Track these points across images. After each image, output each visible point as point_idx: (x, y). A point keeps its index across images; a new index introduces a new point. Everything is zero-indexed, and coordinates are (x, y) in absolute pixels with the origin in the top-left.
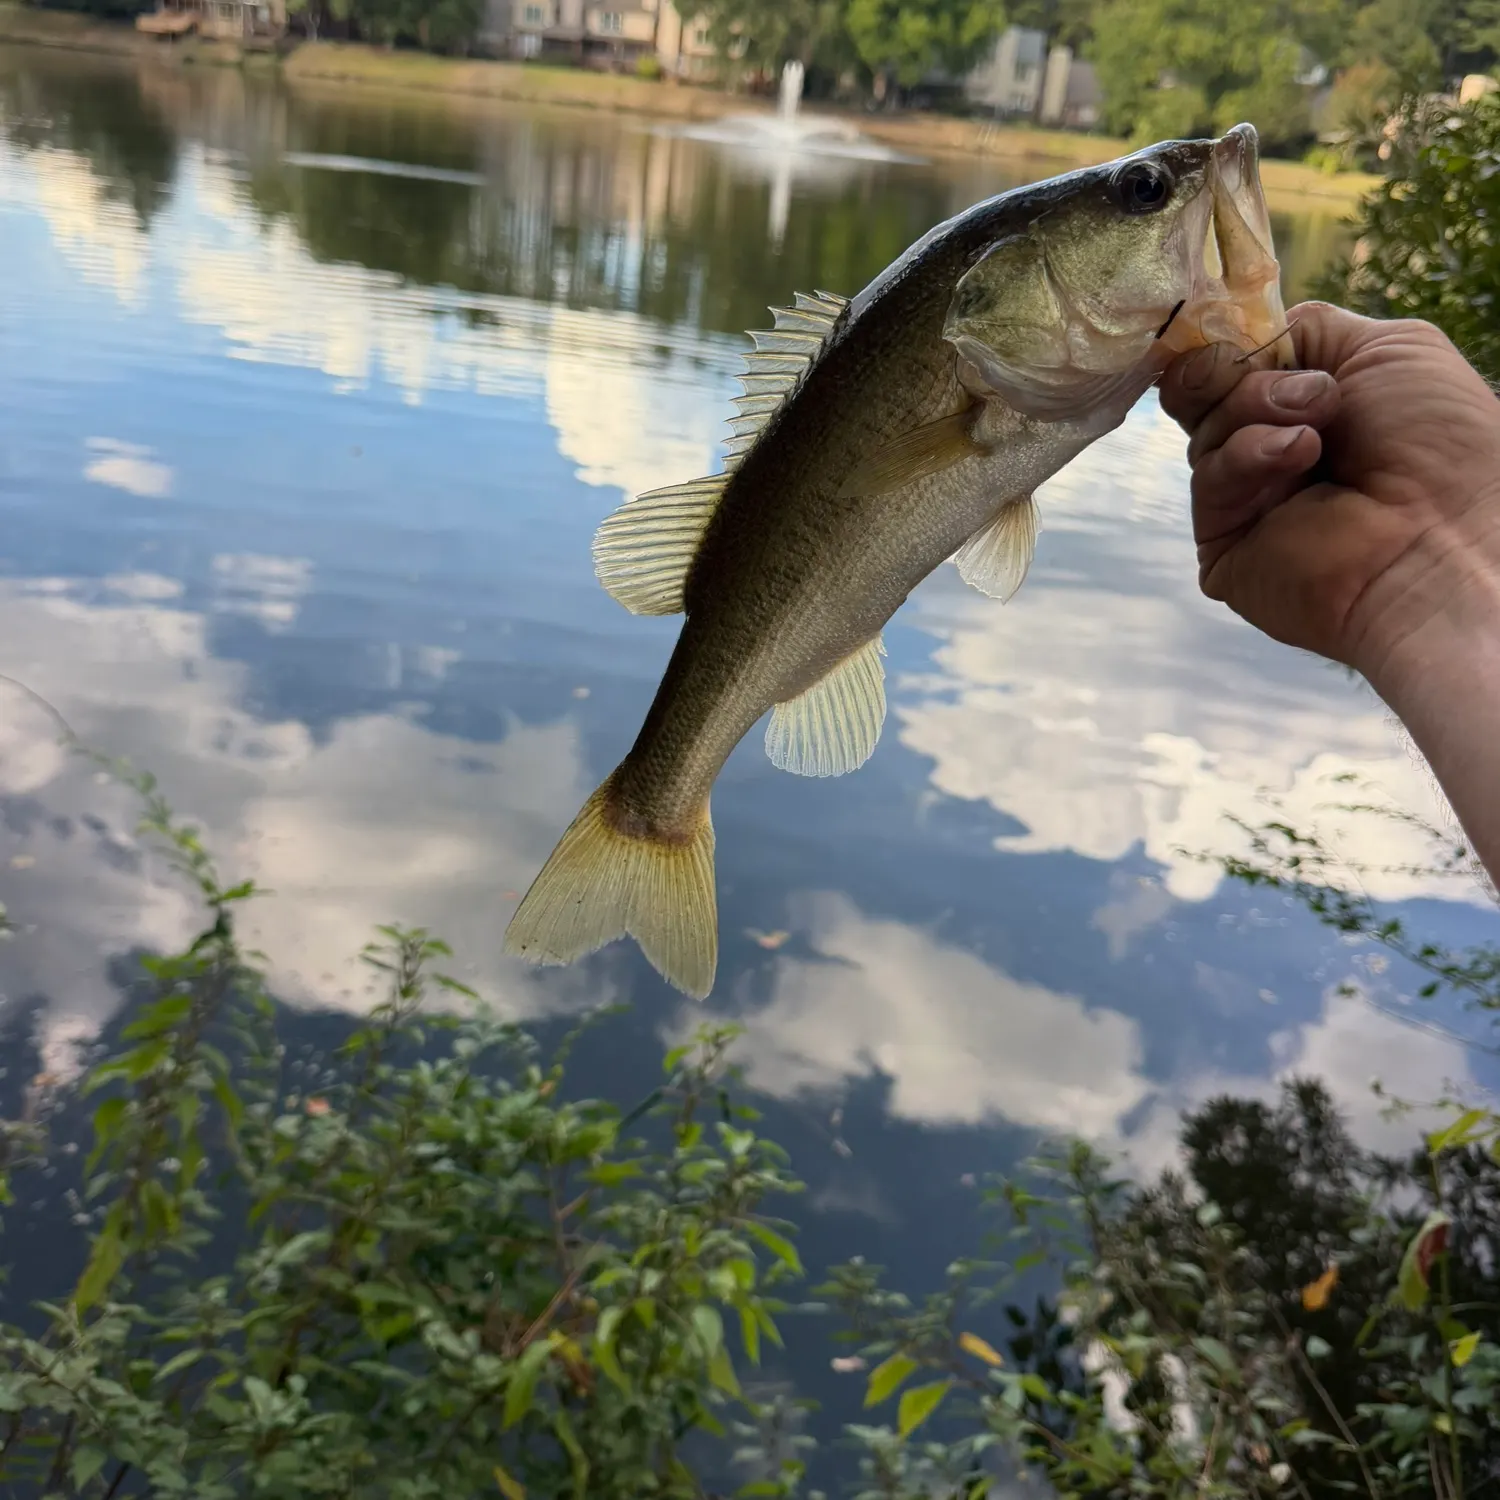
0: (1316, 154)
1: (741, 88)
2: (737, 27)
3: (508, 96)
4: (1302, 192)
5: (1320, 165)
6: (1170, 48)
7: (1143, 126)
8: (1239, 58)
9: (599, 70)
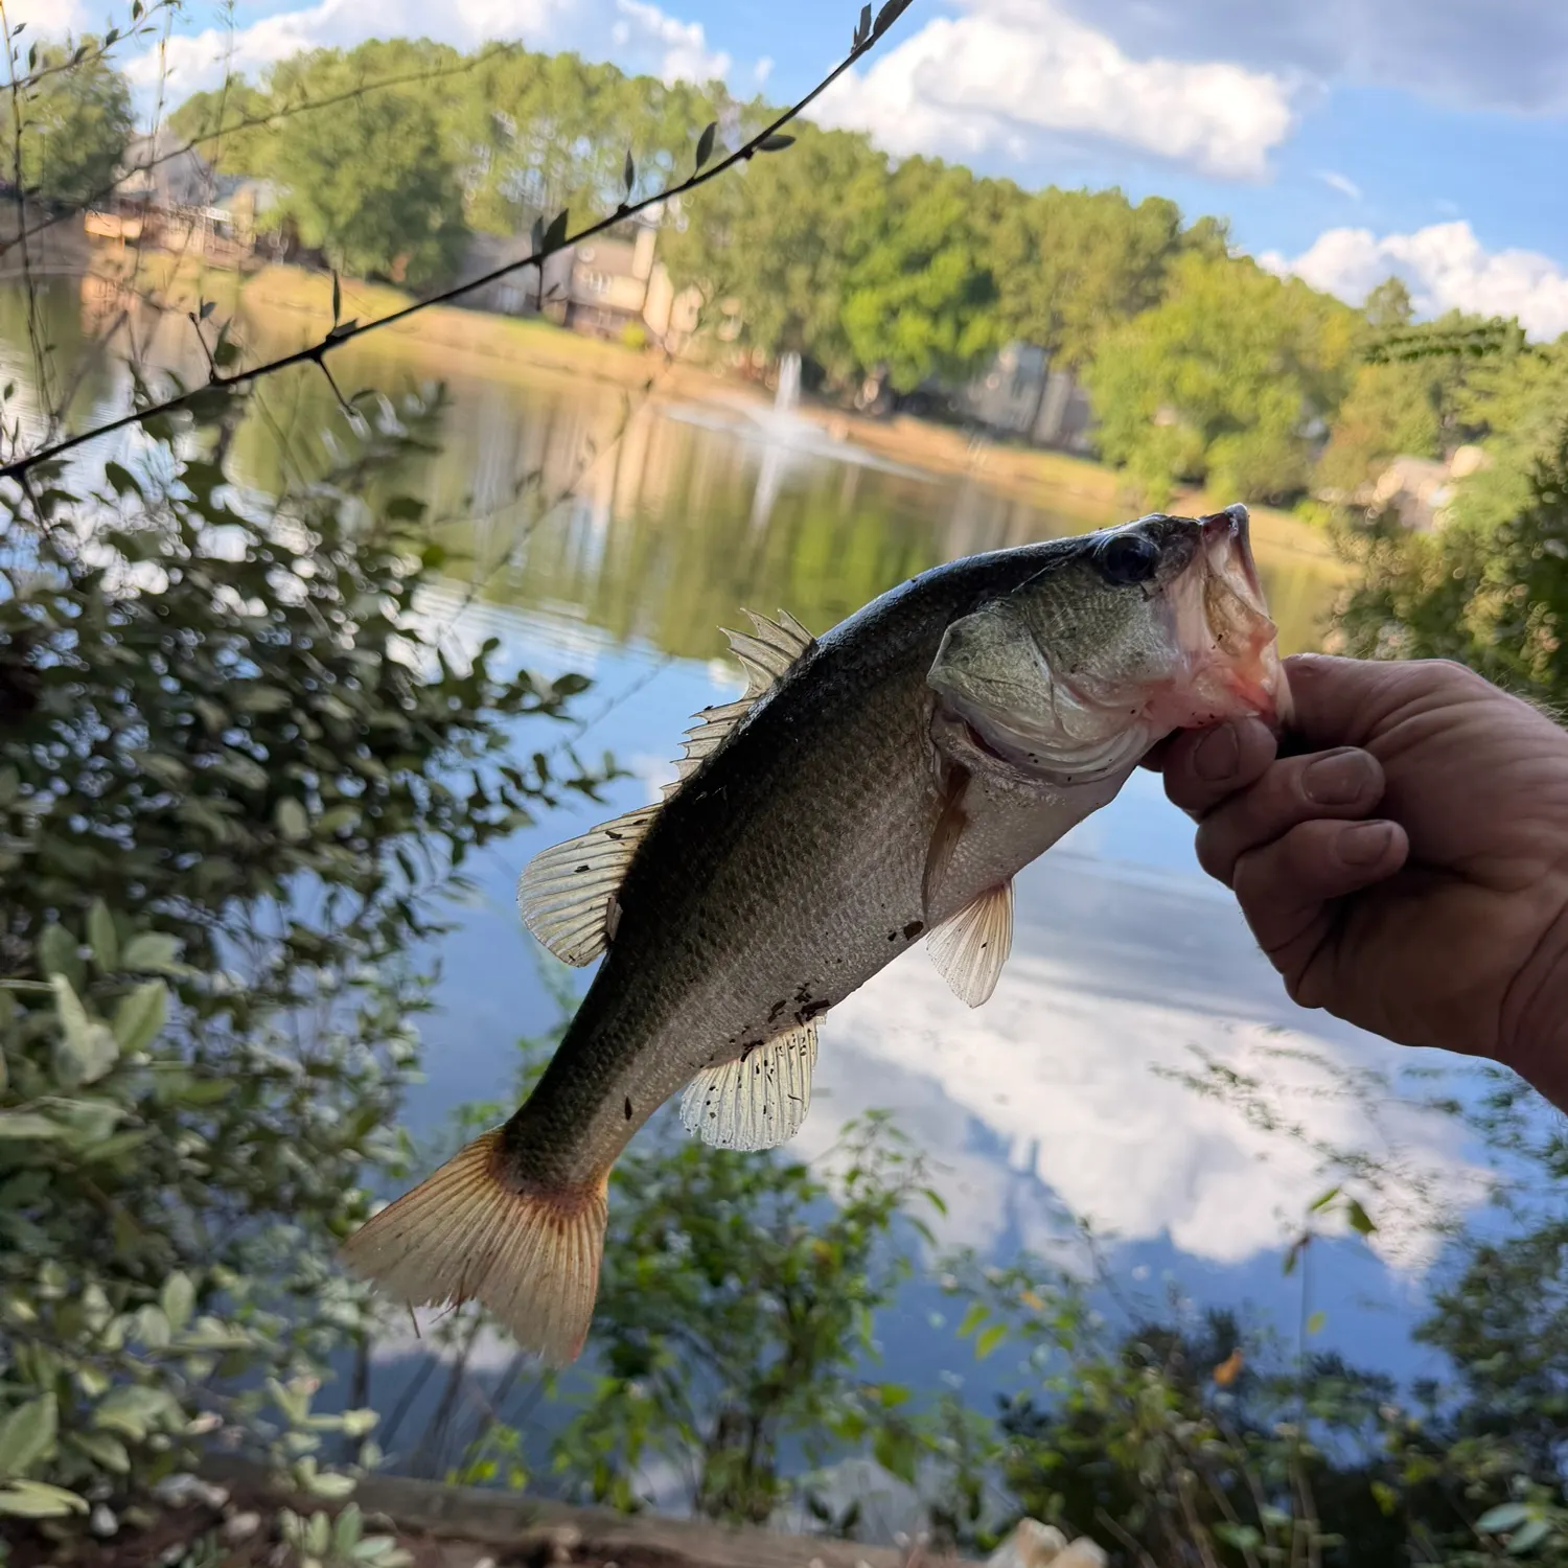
0: (1305, 508)
1: (730, 369)
2: (731, 306)
3: (486, 350)
4: (1289, 546)
5: (1310, 519)
6: (1171, 386)
7: (1137, 460)
8: (1238, 401)
9: (584, 334)
